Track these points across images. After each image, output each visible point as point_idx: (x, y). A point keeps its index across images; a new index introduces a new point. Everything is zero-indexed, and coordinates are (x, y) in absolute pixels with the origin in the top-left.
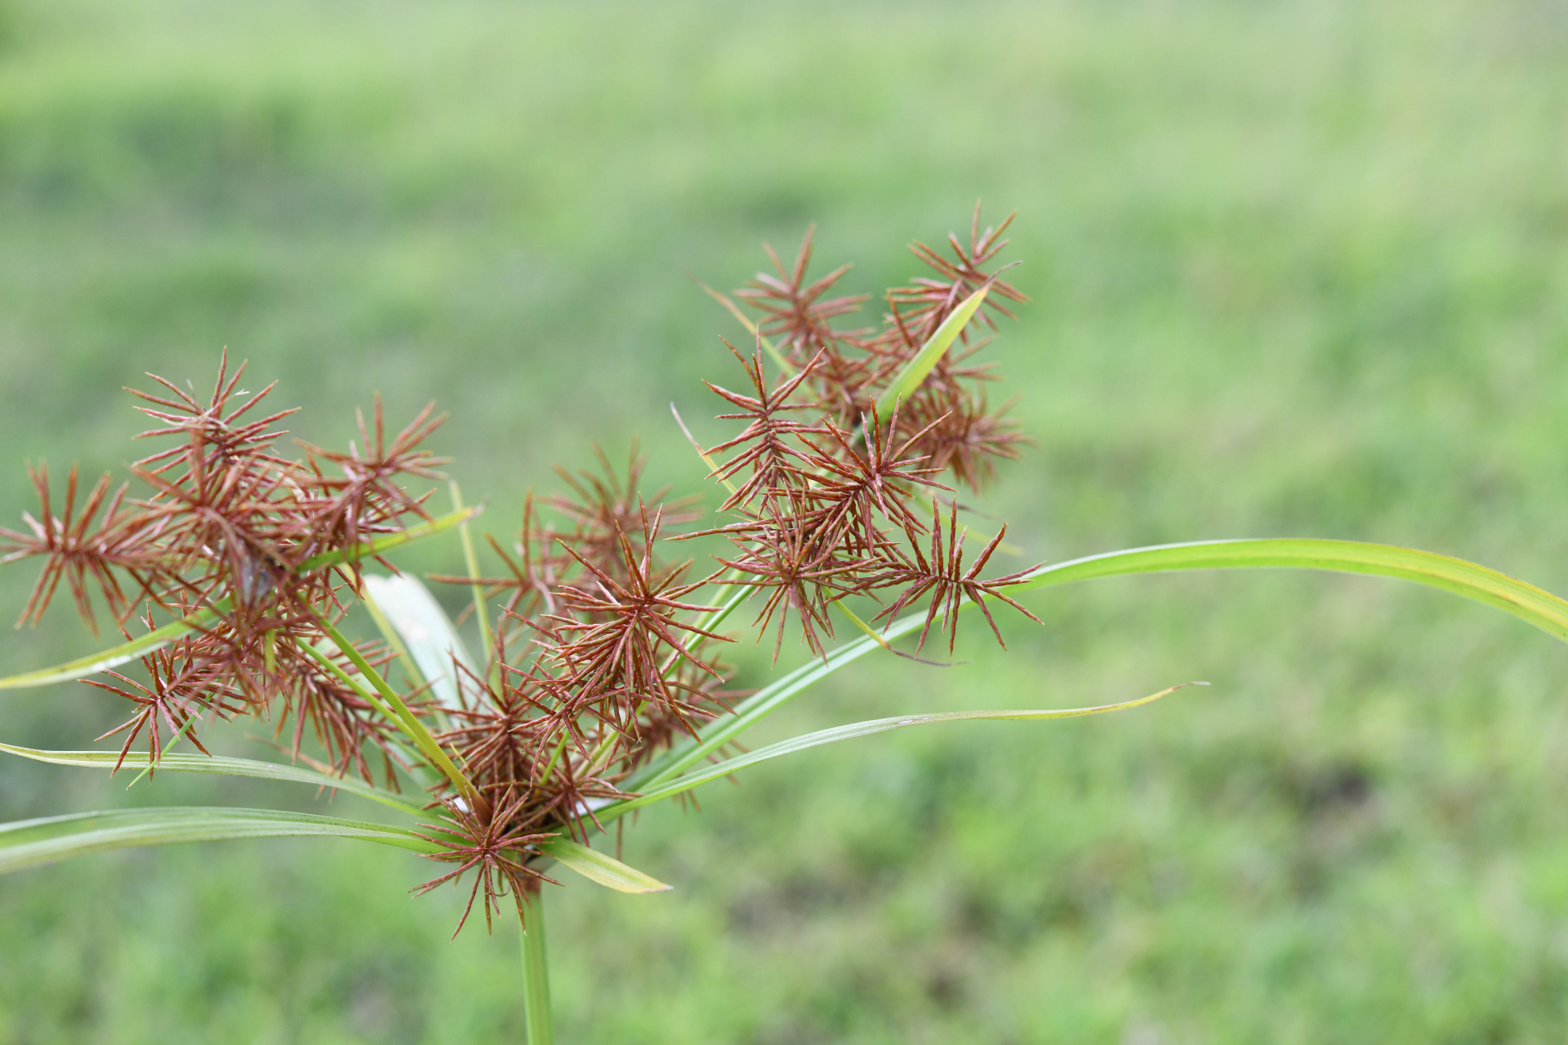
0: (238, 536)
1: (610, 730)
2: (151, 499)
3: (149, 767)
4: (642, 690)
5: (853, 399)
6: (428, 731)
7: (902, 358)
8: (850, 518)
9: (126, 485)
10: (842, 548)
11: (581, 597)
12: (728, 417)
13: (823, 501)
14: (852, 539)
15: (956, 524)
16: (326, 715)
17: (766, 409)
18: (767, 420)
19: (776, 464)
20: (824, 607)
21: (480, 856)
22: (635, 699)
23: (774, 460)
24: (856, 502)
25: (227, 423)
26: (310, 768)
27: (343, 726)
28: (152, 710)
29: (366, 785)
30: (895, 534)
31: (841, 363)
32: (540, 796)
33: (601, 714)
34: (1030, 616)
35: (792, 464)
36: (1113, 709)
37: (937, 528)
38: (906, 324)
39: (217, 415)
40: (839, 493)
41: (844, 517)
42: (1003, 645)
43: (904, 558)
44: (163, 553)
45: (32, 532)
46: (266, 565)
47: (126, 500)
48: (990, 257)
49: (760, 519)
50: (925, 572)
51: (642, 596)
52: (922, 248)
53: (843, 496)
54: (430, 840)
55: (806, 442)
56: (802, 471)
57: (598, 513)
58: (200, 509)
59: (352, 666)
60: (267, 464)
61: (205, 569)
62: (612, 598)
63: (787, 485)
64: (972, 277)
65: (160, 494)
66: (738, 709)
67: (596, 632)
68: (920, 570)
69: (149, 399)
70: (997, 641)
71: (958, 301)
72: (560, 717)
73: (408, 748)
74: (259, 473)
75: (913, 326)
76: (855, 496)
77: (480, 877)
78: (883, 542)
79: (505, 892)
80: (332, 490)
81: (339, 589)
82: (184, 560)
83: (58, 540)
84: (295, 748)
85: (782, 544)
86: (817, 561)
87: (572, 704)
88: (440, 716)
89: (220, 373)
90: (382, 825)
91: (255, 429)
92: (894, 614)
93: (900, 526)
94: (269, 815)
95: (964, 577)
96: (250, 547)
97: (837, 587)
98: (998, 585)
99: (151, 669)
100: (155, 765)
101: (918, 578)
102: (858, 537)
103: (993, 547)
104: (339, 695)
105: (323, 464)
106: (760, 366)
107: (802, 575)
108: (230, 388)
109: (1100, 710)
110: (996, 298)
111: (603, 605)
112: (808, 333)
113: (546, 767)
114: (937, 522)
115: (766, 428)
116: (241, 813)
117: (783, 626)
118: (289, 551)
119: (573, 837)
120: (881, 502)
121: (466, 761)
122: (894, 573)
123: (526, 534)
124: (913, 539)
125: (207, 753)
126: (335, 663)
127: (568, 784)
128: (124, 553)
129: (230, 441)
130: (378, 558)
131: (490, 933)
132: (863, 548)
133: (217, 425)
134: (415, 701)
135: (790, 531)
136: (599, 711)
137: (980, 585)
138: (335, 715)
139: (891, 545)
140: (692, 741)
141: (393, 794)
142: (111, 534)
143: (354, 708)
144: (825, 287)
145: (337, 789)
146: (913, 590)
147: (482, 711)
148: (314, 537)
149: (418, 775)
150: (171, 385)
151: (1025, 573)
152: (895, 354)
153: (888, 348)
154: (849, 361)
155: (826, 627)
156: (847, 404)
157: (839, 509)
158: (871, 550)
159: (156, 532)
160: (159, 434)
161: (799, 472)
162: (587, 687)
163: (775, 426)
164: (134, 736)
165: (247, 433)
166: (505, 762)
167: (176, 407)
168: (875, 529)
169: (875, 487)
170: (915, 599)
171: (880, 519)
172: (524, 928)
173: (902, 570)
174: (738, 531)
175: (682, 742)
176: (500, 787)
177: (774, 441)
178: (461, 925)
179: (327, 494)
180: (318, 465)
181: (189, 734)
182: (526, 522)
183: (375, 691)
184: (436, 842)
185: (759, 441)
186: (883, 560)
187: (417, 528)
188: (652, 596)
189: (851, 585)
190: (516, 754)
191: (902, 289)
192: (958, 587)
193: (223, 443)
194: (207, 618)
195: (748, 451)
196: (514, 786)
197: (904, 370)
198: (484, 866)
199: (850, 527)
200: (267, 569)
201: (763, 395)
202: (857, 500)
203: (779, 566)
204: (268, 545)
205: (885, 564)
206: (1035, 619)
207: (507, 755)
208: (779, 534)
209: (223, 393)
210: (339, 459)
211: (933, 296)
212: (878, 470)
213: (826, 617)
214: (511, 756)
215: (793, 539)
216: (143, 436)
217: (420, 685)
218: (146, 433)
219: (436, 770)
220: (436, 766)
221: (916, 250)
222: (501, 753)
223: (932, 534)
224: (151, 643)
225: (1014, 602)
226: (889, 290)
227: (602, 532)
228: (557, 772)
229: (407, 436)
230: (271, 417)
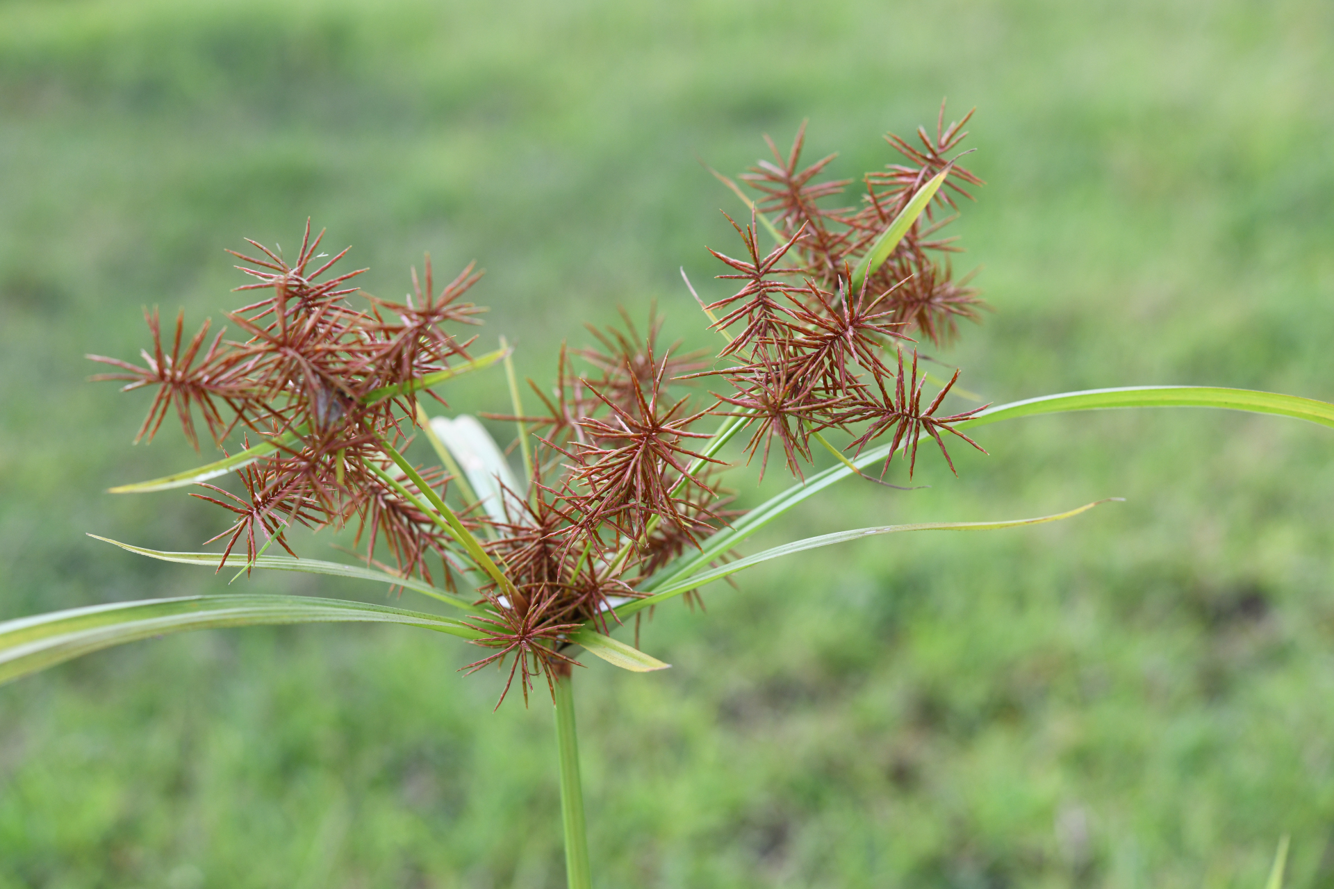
0: (314, 372)
1: (626, 541)
2: (247, 343)
3: (247, 566)
4: (651, 505)
5: (835, 266)
6: (479, 542)
7: (877, 232)
8: (827, 362)
9: (224, 329)
10: (820, 389)
11: (599, 427)
12: (726, 277)
13: (805, 349)
14: (830, 382)
15: (917, 370)
16: (395, 528)
17: (759, 271)
18: (759, 281)
19: (766, 317)
20: (805, 440)
21: (517, 642)
22: (646, 513)
23: (765, 314)
24: (832, 350)
25: (309, 280)
26: (382, 571)
27: (408, 537)
28: (250, 519)
29: (427, 585)
30: (865, 377)
31: (826, 236)
32: (570, 595)
33: (618, 526)
34: (978, 448)
35: (779, 317)
36: (1044, 521)
37: (901, 372)
38: (880, 203)
39: (300, 273)
40: (818, 342)
41: (822, 362)
42: (955, 471)
43: (873, 397)
44: (255, 385)
45: (148, 366)
46: (337, 396)
47: (223, 341)
48: (953, 146)
49: (752, 363)
50: (890, 410)
51: (650, 426)
52: (895, 138)
53: (821, 345)
54: (476, 629)
55: (791, 299)
56: (787, 323)
57: (621, 362)
58: (282, 349)
59: (415, 488)
60: (337, 313)
61: (286, 399)
62: (627, 429)
63: (774, 334)
64: (936, 163)
65: (255, 338)
66: (735, 525)
67: (611, 456)
68: (885, 408)
69: (246, 259)
70: (950, 468)
71: (924, 181)
72: (582, 526)
73: (463, 556)
74: (331, 320)
75: (886, 205)
76: (832, 345)
77: (517, 659)
78: (855, 384)
79: (540, 672)
80: (391, 335)
81: (401, 420)
82: (269, 391)
83: (168, 372)
84: (369, 554)
85: (770, 385)
86: (798, 398)
87: (592, 516)
88: (489, 530)
89: (304, 239)
90: (437, 616)
91: (331, 285)
92: (863, 444)
93: (869, 370)
94: (343, 605)
95: (922, 414)
96: (324, 381)
97: (816, 421)
98: (951, 421)
99: (248, 485)
100: (251, 564)
101: (884, 414)
102: (834, 380)
103: (947, 390)
104: (405, 511)
105: (384, 313)
106: (754, 236)
107: (785, 410)
108: (312, 251)
109: (1032, 522)
110: (954, 180)
111: (617, 433)
112: (800, 211)
113: (574, 571)
114: (900, 367)
115: (758, 288)
116: (319, 602)
117: (768, 451)
118: (357, 386)
119: (597, 629)
120: (852, 349)
121: (509, 564)
122: (864, 410)
123: (561, 379)
124: (880, 381)
125: (294, 555)
126: (401, 485)
127: (593, 584)
128: (222, 385)
129: (311, 295)
130: (428, 391)
131: (527, 707)
132: (838, 389)
133: (301, 281)
134: (469, 516)
135: (777, 374)
136: (616, 523)
137: (935, 420)
138: (401, 528)
139: (862, 387)
140: (696, 551)
141: (451, 594)
142: (210, 368)
143: (418, 522)
144: (814, 173)
145: (403, 588)
146: (880, 424)
147: (524, 525)
148: (377, 373)
149: (471, 578)
150: (264, 248)
151: (974, 412)
152: (872, 228)
153: (867, 224)
154: (831, 234)
155: (806, 453)
156: (829, 269)
157: (818, 355)
158: (844, 389)
159: (249, 368)
160: (253, 288)
161: (784, 324)
162: (605, 502)
163: (765, 286)
164: (234, 540)
165: (324, 289)
166: (541, 567)
167: (267, 266)
168: (848, 373)
169: (849, 337)
170: (882, 432)
171: (853, 366)
172: (555, 703)
173: (870, 407)
174: (733, 373)
175: (689, 552)
176: (535, 586)
177: (765, 299)
178: (502, 699)
179: (388, 338)
180: (380, 314)
181: (280, 539)
182: (561, 369)
183: (434, 508)
184: (481, 631)
185: (753, 298)
186: (854, 398)
187: (459, 366)
188: (658, 426)
189: (827, 420)
190: (550, 560)
191: (878, 173)
192: (918, 423)
193: (306, 297)
194: (290, 440)
195: (743, 306)
196: (546, 585)
197: (878, 240)
198: (521, 651)
199: (826, 370)
200: (337, 399)
201: (756, 260)
202: (833, 348)
203: (766, 401)
204: (340, 381)
205: (855, 402)
206: (982, 450)
207: (542, 561)
208: (767, 376)
209: (306, 255)
210: (395, 307)
211: (904, 179)
212: (851, 323)
213: (806, 446)
214: (545, 561)
215: (779, 380)
216: (240, 290)
217: (472, 503)
218: (242, 287)
219: (484, 573)
220: (484, 569)
221: (891, 140)
222: (537, 559)
223: (896, 378)
224: (244, 459)
225: (964, 436)
226: (867, 174)
227: (625, 379)
228: (583, 574)
229: (451, 290)
230: (344, 276)
